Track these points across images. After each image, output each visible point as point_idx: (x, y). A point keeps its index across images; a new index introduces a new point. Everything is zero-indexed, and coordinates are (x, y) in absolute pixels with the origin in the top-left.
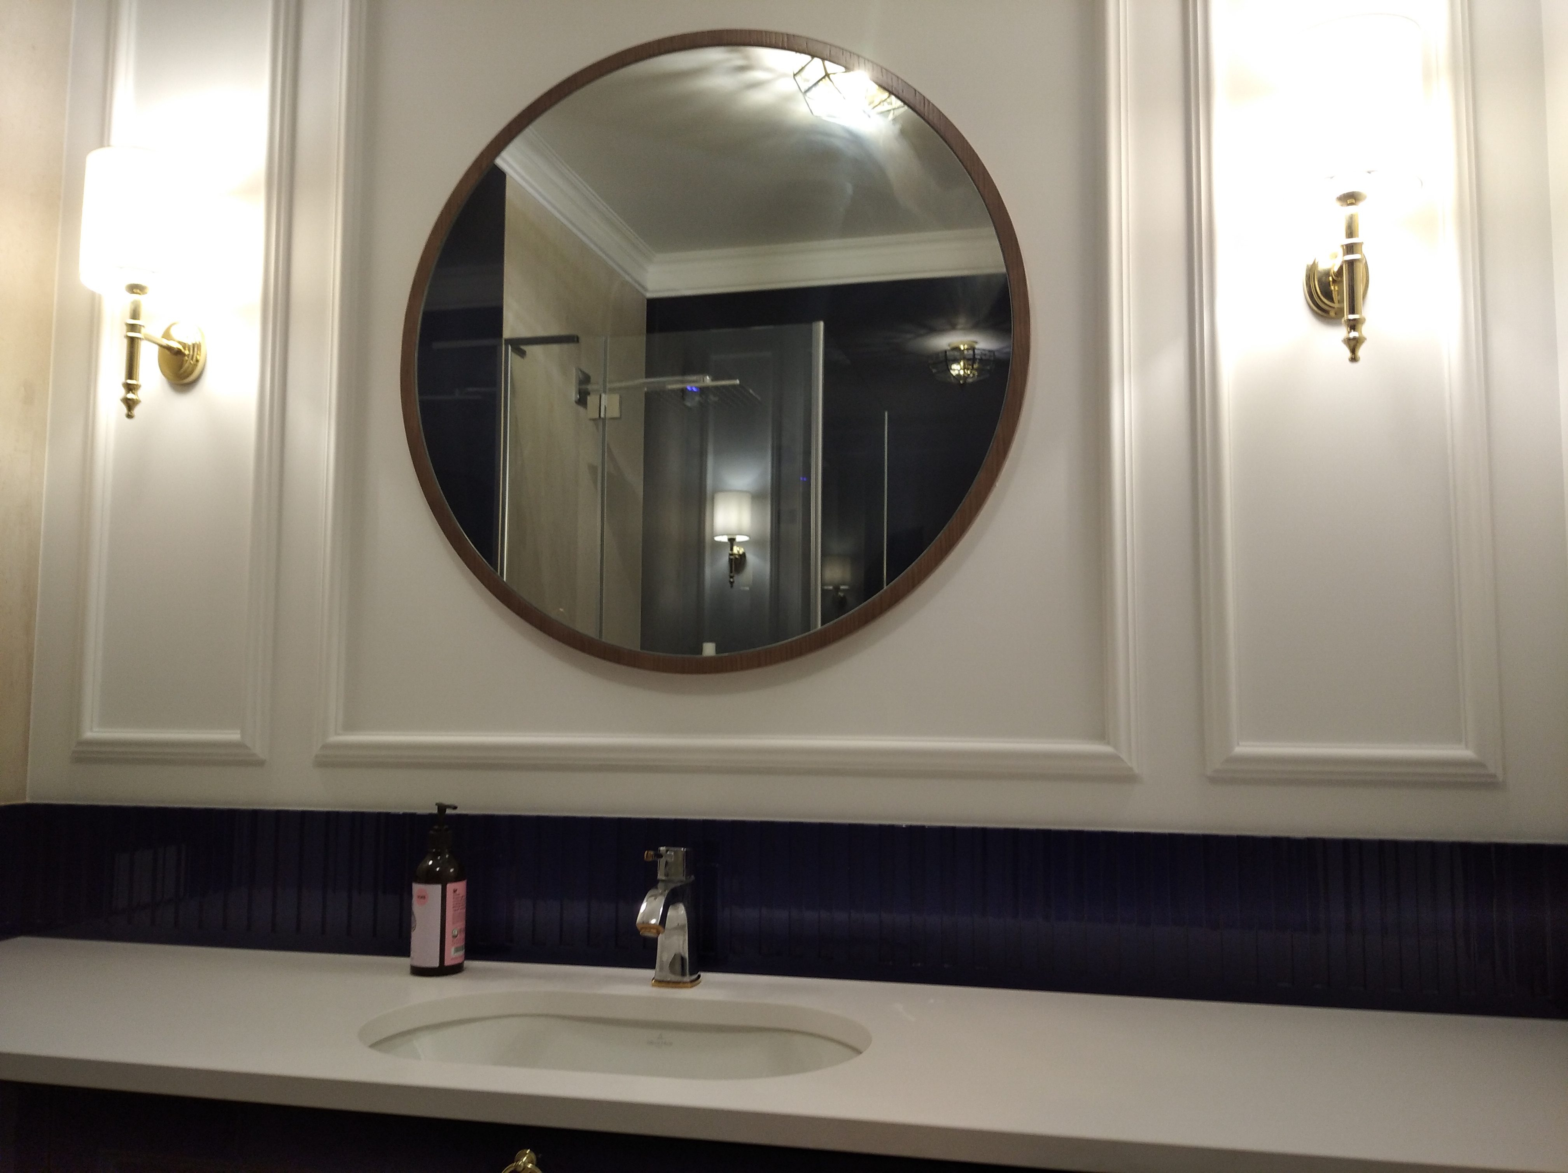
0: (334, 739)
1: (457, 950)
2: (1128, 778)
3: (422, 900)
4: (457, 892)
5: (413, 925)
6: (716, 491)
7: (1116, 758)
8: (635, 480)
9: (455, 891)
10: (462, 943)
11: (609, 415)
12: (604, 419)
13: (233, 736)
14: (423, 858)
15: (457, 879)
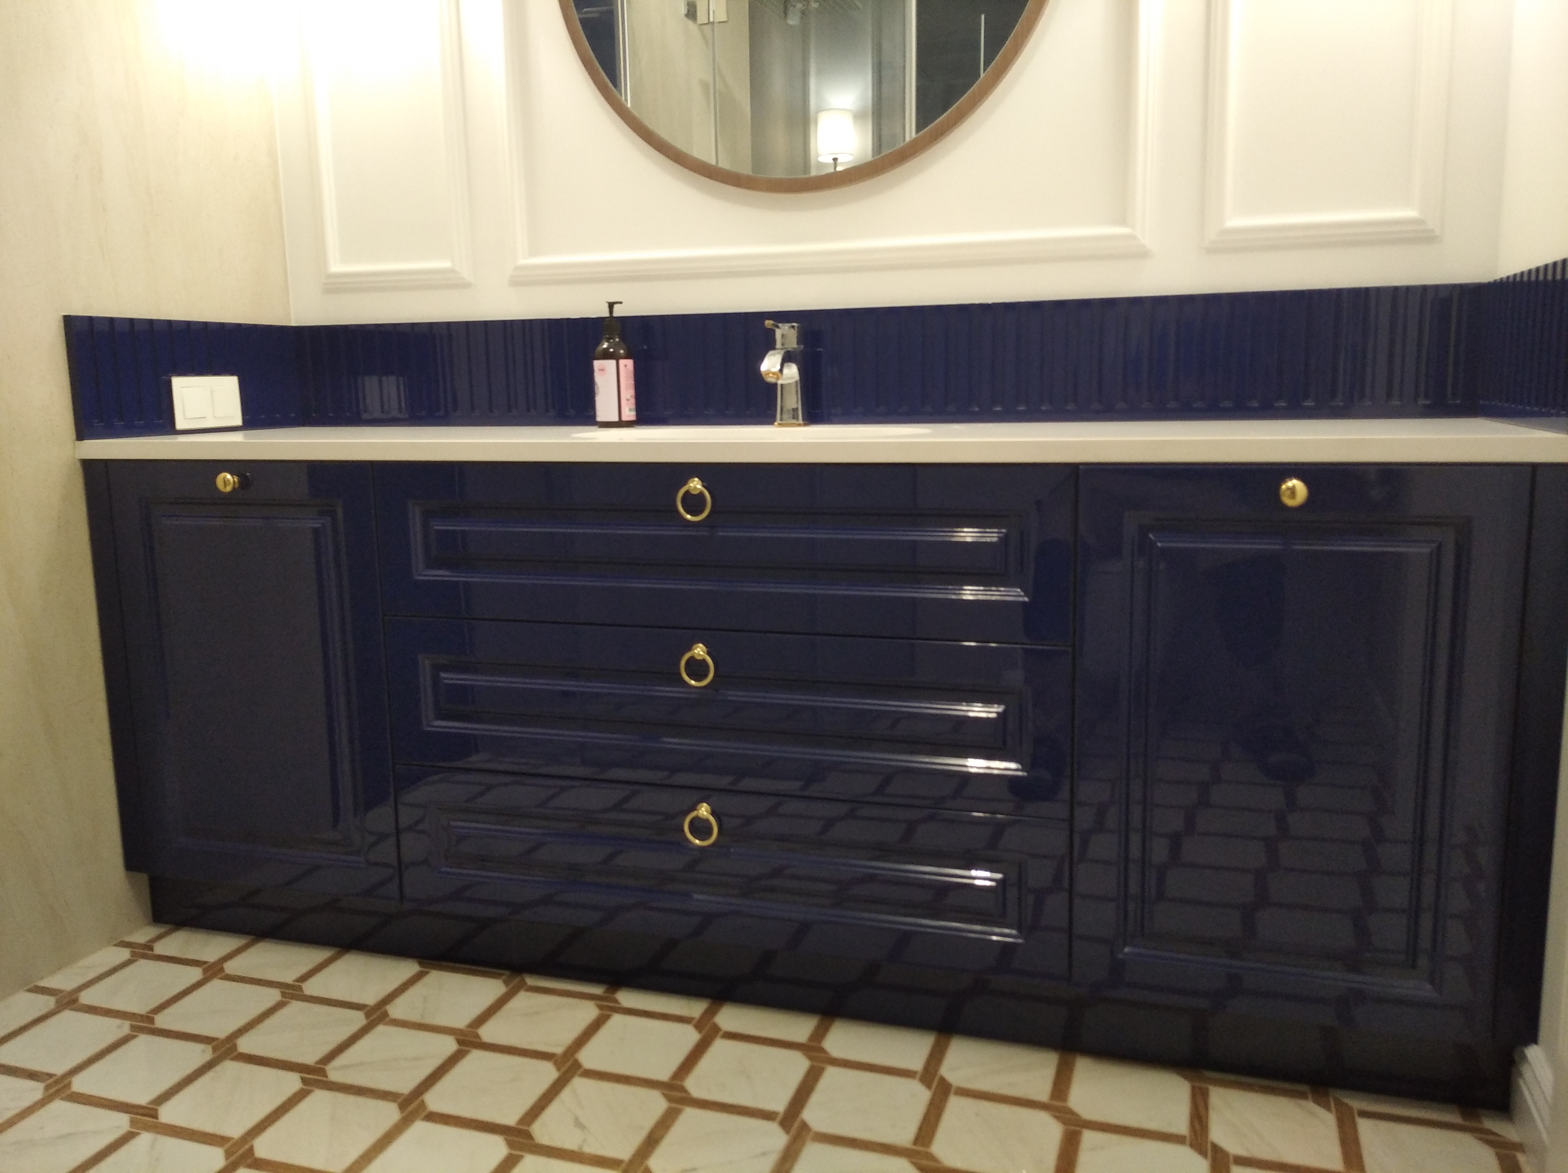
0: (522, 262)
1: (630, 410)
2: (1143, 254)
3: (602, 372)
4: (628, 367)
5: (596, 392)
6: (819, 110)
7: (1133, 237)
8: (743, 96)
9: (626, 366)
10: (633, 406)
11: (717, 20)
12: (713, 23)
13: (446, 264)
14: (599, 342)
15: (627, 357)
